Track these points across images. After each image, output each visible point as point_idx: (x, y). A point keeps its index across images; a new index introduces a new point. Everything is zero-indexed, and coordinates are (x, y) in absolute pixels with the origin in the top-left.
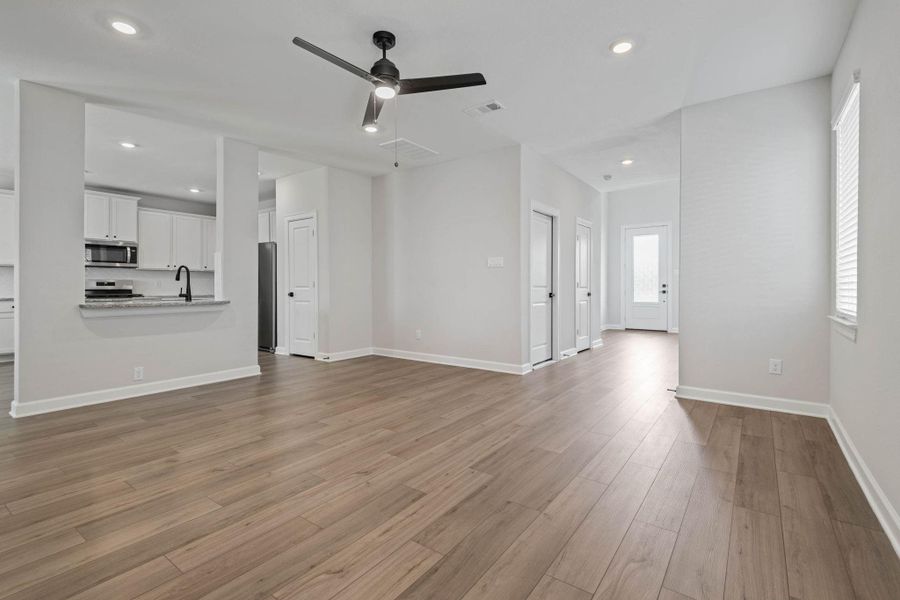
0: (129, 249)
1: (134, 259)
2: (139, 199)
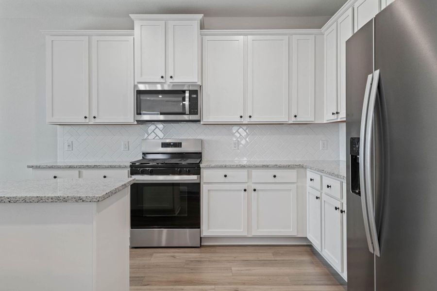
0: (187, 95)
2: (201, 17)
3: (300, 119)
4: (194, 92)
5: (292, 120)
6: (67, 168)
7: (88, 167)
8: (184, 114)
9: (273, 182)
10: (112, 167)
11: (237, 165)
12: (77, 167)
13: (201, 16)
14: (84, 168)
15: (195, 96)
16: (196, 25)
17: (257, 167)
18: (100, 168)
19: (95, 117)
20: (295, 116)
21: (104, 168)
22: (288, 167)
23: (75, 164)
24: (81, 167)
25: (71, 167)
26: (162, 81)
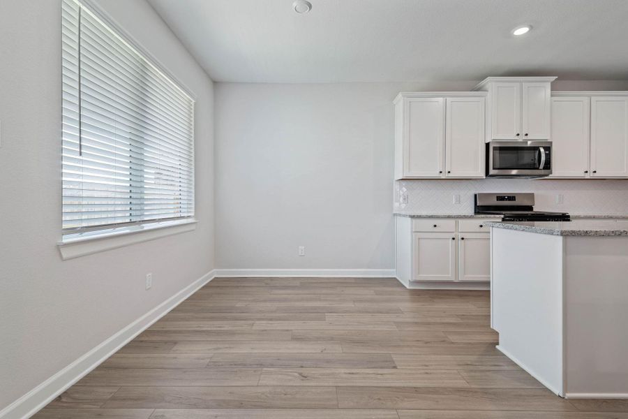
4: (548, 149)
6: (445, 217)
7: (465, 217)
8: (538, 169)
12: (455, 217)
13: (553, 78)
14: (461, 217)
15: (547, 152)
16: (548, 86)
18: (476, 218)
19: (449, 172)
21: (479, 218)
24: (458, 217)
26: (517, 138)
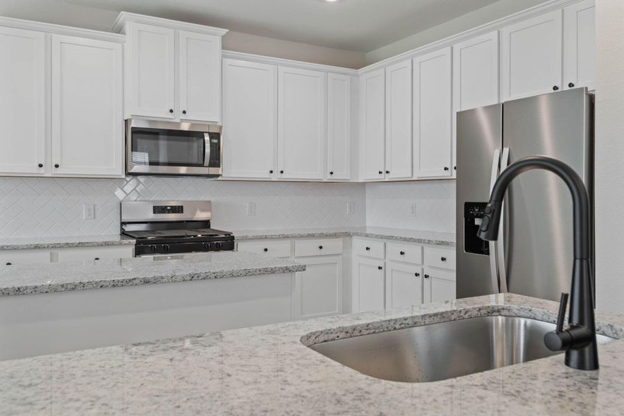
0: (207, 138)
1: (216, 161)
2: (225, 33)
3: (336, 177)
4: (216, 136)
5: (328, 178)
6: (30, 248)
7: (68, 246)
8: (202, 165)
9: (319, 254)
10: (108, 245)
11: (279, 235)
12: (48, 247)
13: (224, 31)
14: (61, 247)
15: (215, 141)
16: (218, 42)
17: (302, 237)
18: (87, 246)
19: (57, 166)
20: (332, 173)
21: (95, 246)
22: (335, 236)
23: (47, 242)
24: (55, 246)
25: (37, 247)
26: (170, 116)
